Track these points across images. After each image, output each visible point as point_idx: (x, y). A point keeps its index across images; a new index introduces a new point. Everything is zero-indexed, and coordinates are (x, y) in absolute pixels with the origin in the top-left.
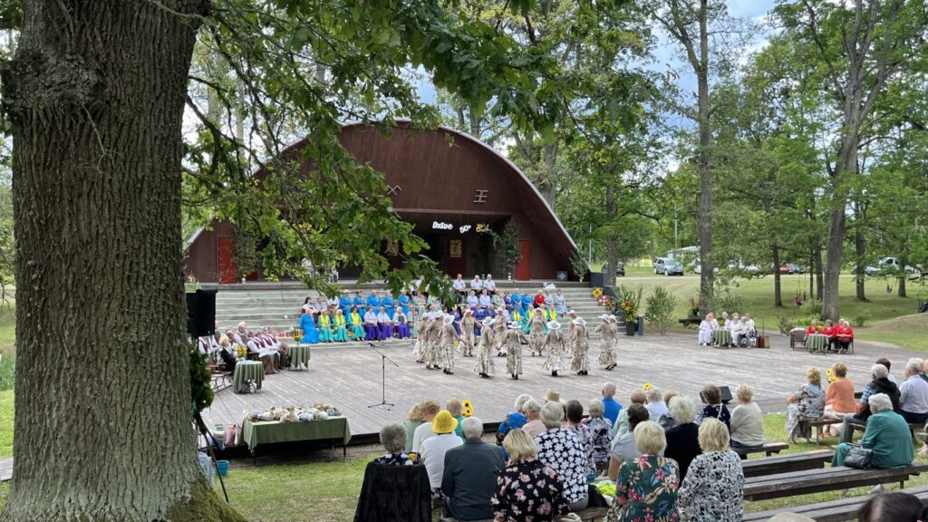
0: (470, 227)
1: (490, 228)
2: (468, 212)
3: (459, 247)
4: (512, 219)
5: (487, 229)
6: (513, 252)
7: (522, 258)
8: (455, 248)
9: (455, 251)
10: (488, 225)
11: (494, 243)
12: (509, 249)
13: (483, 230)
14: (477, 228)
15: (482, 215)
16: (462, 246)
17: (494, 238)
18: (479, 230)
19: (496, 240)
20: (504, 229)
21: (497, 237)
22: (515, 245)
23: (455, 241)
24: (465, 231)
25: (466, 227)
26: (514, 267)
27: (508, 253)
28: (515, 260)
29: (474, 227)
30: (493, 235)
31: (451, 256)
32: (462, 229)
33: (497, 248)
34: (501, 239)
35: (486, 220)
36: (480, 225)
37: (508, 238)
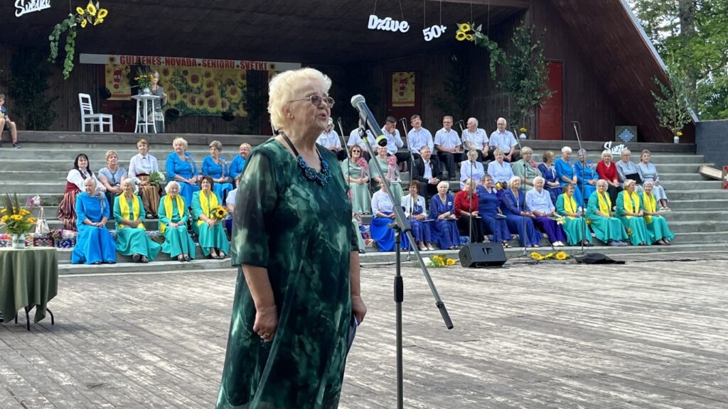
0: (443, 29)
1: (484, 32)
3: (410, 87)
4: (528, 14)
5: (479, 35)
6: (532, 84)
7: (550, 95)
8: (403, 88)
9: (402, 94)
10: (480, 28)
11: (491, 65)
12: (521, 77)
13: (469, 37)
14: (459, 33)
15: (469, 5)
16: (415, 83)
17: (492, 55)
18: (461, 36)
19: (496, 58)
20: (512, 36)
21: (497, 52)
22: (536, 68)
23: (401, 74)
24: (434, 38)
25: (435, 29)
26: (533, 115)
27: (519, 87)
28: (536, 99)
29: (452, 29)
30: (491, 47)
31: (394, 105)
32: (429, 33)
33: (496, 78)
34: (504, 57)
35: (475, 16)
36: (464, 24)
37: (521, 54)
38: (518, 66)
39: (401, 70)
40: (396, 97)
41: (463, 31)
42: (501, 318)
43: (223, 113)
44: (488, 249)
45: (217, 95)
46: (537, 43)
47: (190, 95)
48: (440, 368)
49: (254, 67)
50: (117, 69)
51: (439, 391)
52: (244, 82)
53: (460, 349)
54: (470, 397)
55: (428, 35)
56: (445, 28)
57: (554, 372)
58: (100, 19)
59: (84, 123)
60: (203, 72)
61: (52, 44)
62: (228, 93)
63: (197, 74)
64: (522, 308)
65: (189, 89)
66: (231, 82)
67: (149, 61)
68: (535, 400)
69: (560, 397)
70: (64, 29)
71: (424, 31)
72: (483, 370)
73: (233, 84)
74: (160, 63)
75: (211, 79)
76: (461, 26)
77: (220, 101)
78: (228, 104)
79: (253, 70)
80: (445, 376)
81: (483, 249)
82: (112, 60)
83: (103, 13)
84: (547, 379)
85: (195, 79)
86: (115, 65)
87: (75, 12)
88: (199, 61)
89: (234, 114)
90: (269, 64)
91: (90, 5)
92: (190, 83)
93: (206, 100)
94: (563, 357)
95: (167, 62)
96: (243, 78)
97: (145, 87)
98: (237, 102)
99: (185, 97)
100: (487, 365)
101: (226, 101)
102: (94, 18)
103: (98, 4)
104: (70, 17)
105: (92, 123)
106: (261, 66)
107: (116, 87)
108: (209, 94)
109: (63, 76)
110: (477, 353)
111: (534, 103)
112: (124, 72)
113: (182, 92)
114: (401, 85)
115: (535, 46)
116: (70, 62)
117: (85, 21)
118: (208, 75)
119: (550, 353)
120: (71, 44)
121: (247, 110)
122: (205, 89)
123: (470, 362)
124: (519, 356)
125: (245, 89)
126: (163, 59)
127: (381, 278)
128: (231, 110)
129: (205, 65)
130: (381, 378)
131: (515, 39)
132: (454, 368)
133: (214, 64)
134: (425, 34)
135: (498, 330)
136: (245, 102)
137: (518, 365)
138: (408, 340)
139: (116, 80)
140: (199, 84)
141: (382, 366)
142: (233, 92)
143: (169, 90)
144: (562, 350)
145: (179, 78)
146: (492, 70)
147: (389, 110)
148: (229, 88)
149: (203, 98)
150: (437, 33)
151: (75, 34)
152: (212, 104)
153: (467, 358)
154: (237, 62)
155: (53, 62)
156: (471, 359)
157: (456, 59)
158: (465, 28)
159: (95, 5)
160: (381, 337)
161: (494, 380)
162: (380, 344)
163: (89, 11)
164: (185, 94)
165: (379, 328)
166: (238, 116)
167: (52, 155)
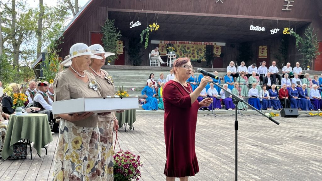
1: (294, 31)
2: (277, 19)
3: (266, 51)
4: (311, 24)
5: (292, 32)
6: (312, 50)
7: (319, 54)
8: (263, 51)
9: (262, 53)
10: (292, 29)
11: (297, 43)
12: (308, 47)
13: (288, 33)
14: (284, 31)
15: (288, 21)
16: (268, 50)
17: (297, 39)
18: (285, 32)
19: (298, 40)
20: (305, 32)
21: (299, 38)
22: (314, 44)
23: (262, 46)
24: (275, 33)
25: (275, 30)
26: (313, 61)
27: (307, 51)
28: (313, 56)
29: (282, 30)
30: (296, 36)
31: (259, 57)
32: (273, 31)
33: (298, 47)
34: (302, 40)
35: (291, 25)
36: (286, 28)
37: (308, 39)
38: (307, 43)
39: (262, 45)
40: (260, 54)
41: (286, 31)
42: (293, 137)
43: (198, 60)
44: (291, 111)
45: (196, 54)
46: (315, 35)
47: (186, 54)
48: (265, 154)
49: (209, 44)
50: (163, 45)
51: (263, 163)
52: (205, 49)
53: (275, 147)
54: (275, 166)
55: (272, 32)
56: (279, 29)
57: (310, 159)
58: (157, 29)
59: (150, 63)
60: (191, 46)
61: (141, 37)
62: (199, 53)
63: (189, 47)
64: (302, 133)
65: (186, 52)
66: (200, 50)
67: (173, 43)
68: (300, 169)
69: (310, 168)
70: (145, 32)
71: (271, 31)
72: (282, 156)
73: (201, 50)
74: (177, 43)
75: (194, 48)
76: (285, 29)
77: (196, 56)
78: (199, 57)
79: (208, 45)
80: (267, 157)
81: (290, 111)
82: (161, 42)
83: (158, 26)
84: (306, 161)
85: (188, 49)
86: (162, 44)
87: (149, 26)
88: (190, 42)
89: (201, 60)
90: (214, 43)
91: (154, 24)
92: (187, 50)
93: (192, 56)
94: (315, 153)
95: (179, 43)
96: (205, 48)
97: (170, 51)
98: (203, 56)
99: (185, 55)
100: (284, 154)
101: (199, 56)
102: (155, 28)
103: (156, 24)
104: (147, 28)
105: (153, 63)
106: (211, 44)
107: (162, 51)
108: (193, 54)
109: (145, 48)
110: (281, 150)
111: (312, 57)
112: (165, 46)
113: (184, 53)
114: (262, 50)
115: (314, 36)
116: (147, 43)
117: (152, 29)
118: (193, 47)
119: (311, 151)
120: (147, 37)
121: (206, 59)
122: (192, 52)
123: (278, 153)
124: (297, 152)
125: (206, 52)
126: (178, 42)
127: (250, 120)
128: (200, 59)
129: (192, 44)
130: (242, 157)
131: (306, 34)
132: (271, 155)
133: (195, 43)
134: (271, 32)
135: (290, 141)
136: (205, 56)
137: (296, 155)
138: (255, 143)
139: (162, 49)
140: (190, 50)
141: (243, 152)
142: (201, 53)
143: (179, 52)
144: (315, 150)
145: (183, 48)
146: (297, 45)
147: (258, 59)
148: (200, 52)
149: (191, 55)
150: (276, 32)
151: (149, 34)
152: (194, 57)
153: (277, 151)
154: (203, 43)
155: (141, 43)
156: (278, 151)
157: (283, 41)
158: (286, 29)
159: (155, 24)
160: (245, 141)
161: (285, 160)
162: (244, 144)
163: (153, 26)
164: (185, 53)
165: (245, 138)
166: (203, 61)
167: (139, 74)
